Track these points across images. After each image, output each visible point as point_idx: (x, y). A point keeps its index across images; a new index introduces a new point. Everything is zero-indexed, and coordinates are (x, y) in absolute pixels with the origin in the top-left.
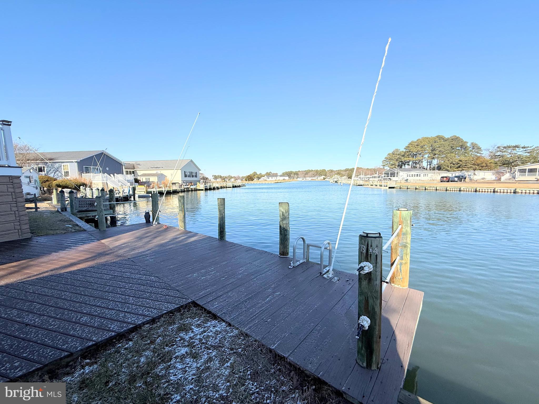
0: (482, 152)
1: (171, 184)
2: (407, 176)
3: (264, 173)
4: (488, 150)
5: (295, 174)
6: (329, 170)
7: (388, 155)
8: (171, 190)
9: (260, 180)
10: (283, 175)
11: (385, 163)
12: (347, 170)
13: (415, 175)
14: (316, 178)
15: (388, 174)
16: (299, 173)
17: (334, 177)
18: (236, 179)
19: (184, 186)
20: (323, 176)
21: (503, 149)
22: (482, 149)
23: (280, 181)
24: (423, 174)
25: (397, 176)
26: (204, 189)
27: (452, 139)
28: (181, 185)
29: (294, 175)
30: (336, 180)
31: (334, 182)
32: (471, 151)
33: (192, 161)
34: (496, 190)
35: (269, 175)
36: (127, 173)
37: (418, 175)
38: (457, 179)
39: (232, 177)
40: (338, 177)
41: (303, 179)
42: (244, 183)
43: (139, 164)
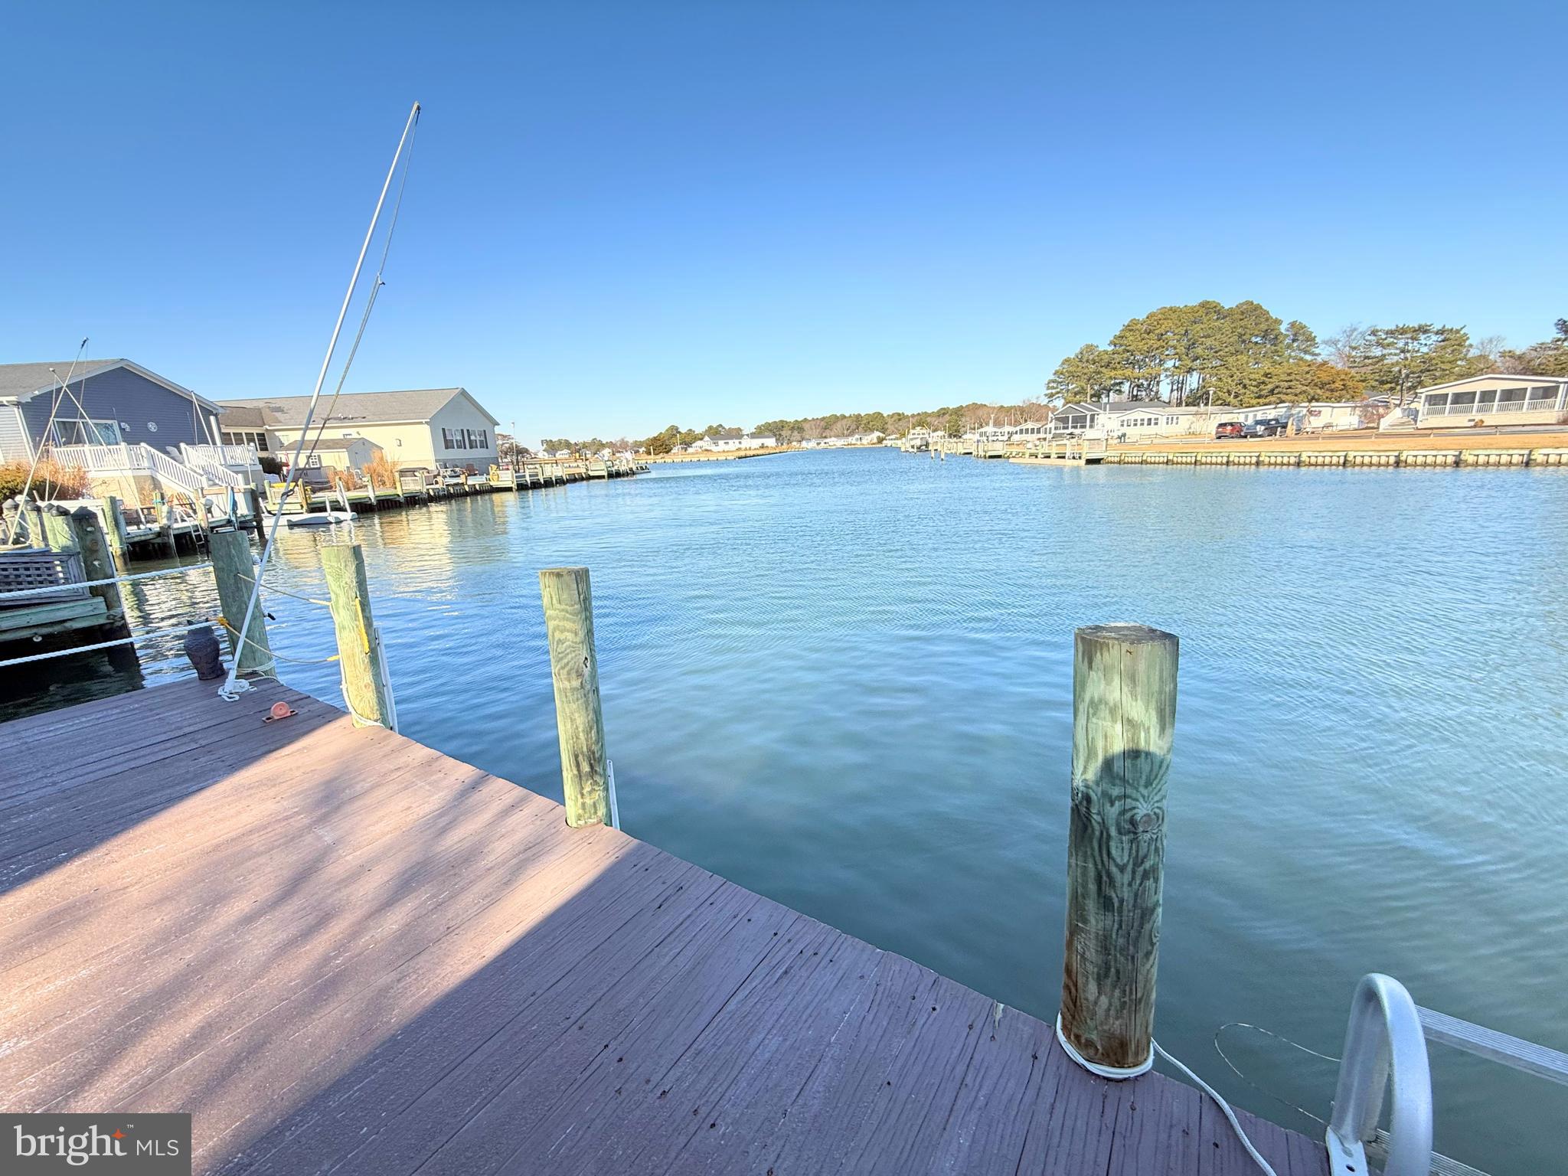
0: (1317, 351)
1: (397, 475)
2: (1120, 423)
3: (699, 429)
4: (1335, 343)
5: (793, 429)
6: (893, 414)
7: (1063, 363)
8: (400, 493)
9: (690, 450)
10: (760, 432)
11: (1053, 388)
12: (944, 414)
13: (1143, 420)
14: (857, 439)
15: (1065, 420)
16: (806, 426)
17: (914, 434)
18: (617, 448)
19: (444, 477)
20: (877, 434)
21: (1386, 339)
22: (1317, 340)
23: (751, 453)
24: (1165, 418)
25: (1091, 427)
26: (514, 486)
27: (1243, 313)
28: (435, 477)
29: (790, 432)
30: (918, 443)
31: (915, 450)
32: (1289, 346)
33: (463, 393)
34: (1403, 458)
35: (716, 433)
36: (226, 439)
37: (1153, 422)
38: (1263, 428)
39: (602, 446)
40: (923, 434)
41: (818, 444)
42: (642, 463)
43: (280, 410)
